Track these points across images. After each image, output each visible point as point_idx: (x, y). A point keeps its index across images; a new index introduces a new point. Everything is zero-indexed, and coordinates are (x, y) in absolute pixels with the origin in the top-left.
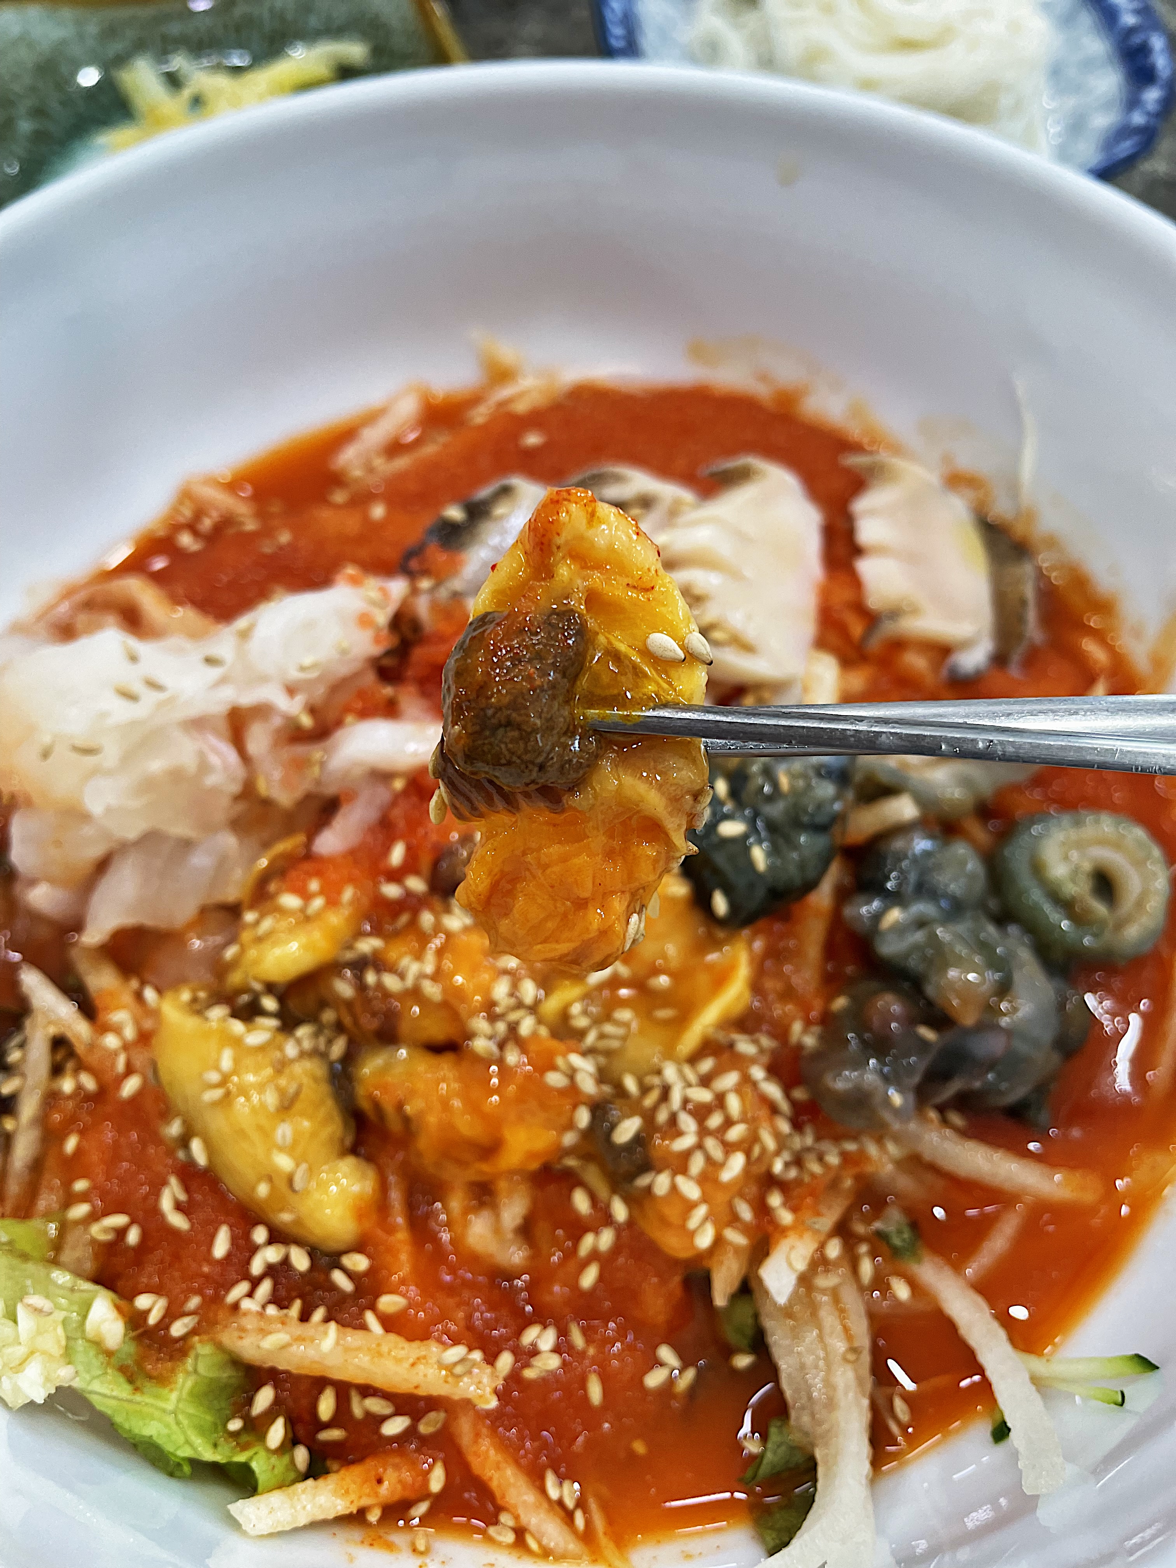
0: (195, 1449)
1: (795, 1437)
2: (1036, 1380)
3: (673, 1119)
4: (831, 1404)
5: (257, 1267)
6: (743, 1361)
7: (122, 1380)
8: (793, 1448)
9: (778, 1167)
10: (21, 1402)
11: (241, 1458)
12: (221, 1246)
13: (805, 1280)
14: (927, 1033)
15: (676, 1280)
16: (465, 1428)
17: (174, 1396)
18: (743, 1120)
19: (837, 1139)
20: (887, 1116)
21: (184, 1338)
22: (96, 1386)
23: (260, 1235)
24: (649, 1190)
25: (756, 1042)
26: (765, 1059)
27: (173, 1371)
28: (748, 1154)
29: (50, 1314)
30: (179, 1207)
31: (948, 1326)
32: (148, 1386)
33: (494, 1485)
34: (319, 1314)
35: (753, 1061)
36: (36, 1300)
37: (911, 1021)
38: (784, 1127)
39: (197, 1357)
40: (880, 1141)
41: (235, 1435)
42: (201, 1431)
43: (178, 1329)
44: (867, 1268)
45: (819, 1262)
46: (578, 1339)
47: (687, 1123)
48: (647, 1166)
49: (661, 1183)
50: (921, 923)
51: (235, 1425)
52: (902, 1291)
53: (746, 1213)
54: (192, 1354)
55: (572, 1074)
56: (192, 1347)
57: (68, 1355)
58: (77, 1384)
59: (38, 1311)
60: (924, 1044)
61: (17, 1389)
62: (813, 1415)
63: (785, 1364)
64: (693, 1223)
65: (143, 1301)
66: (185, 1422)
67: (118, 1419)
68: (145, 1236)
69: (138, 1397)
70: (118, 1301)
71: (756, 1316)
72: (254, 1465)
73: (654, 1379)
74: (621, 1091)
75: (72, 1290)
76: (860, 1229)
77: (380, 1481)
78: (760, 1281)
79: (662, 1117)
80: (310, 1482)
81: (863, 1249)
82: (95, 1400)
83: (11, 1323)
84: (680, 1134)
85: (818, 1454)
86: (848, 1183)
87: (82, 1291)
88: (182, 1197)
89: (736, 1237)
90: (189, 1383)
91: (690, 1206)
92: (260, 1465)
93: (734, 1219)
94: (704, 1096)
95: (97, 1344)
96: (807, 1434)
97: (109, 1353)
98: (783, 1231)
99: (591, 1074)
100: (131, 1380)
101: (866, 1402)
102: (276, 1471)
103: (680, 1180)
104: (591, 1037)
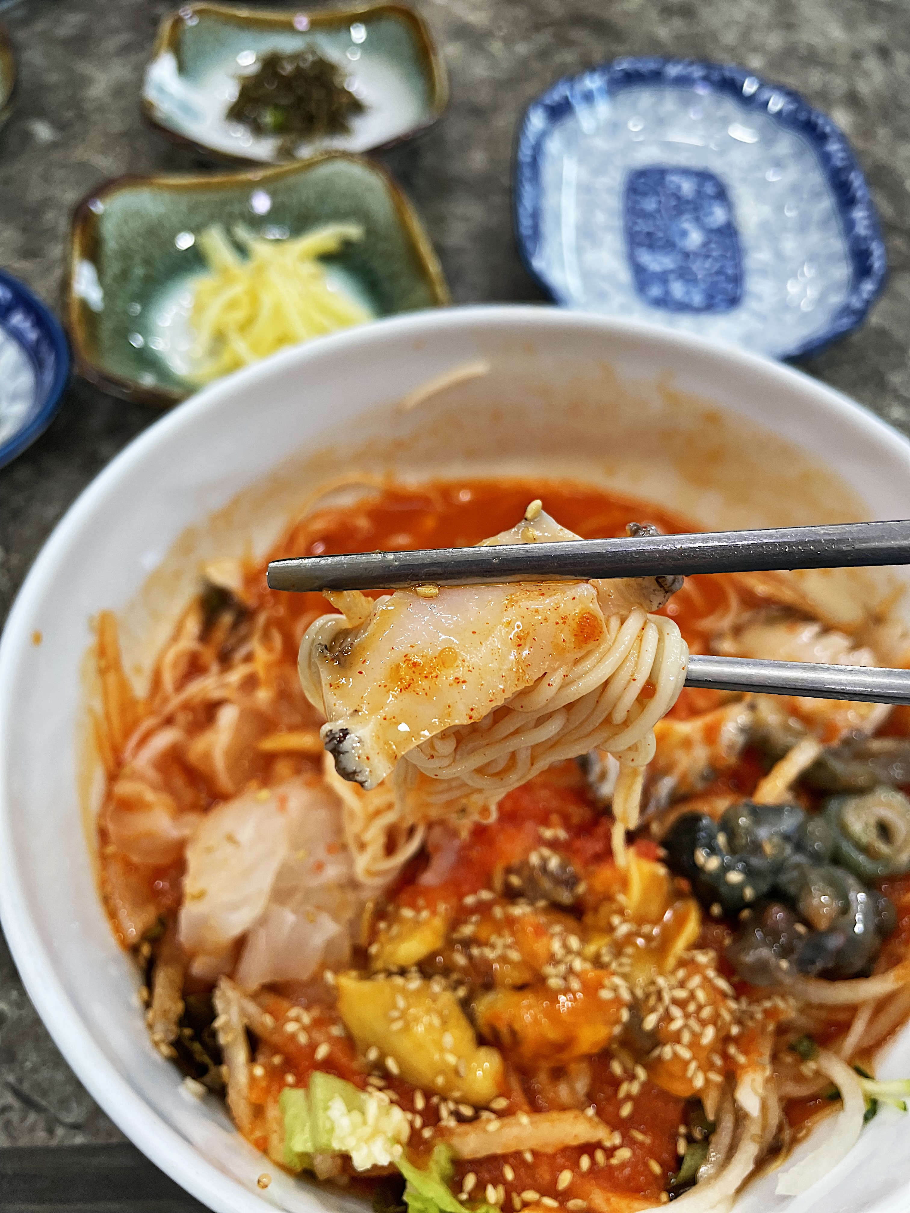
3: (667, 1011)
14: (800, 929)
15: (680, 1106)
18: (709, 1005)
19: (759, 1001)
20: (780, 976)
24: (659, 1057)
25: (706, 954)
26: (713, 964)
28: (715, 1025)
35: (706, 966)
37: (791, 921)
40: (784, 997)
47: (676, 1012)
48: (657, 1044)
53: (718, 1061)
55: (615, 990)
60: (800, 934)
64: (690, 1073)
84: (673, 1019)
86: (771, 1027)
89: (715, 1077)
91: (686, 1063)
93: (712, 1065)
94: (682, 994)
98: (742, 1069)
99: (625, 988)
103: (678, 1048)
104: (614, 966)
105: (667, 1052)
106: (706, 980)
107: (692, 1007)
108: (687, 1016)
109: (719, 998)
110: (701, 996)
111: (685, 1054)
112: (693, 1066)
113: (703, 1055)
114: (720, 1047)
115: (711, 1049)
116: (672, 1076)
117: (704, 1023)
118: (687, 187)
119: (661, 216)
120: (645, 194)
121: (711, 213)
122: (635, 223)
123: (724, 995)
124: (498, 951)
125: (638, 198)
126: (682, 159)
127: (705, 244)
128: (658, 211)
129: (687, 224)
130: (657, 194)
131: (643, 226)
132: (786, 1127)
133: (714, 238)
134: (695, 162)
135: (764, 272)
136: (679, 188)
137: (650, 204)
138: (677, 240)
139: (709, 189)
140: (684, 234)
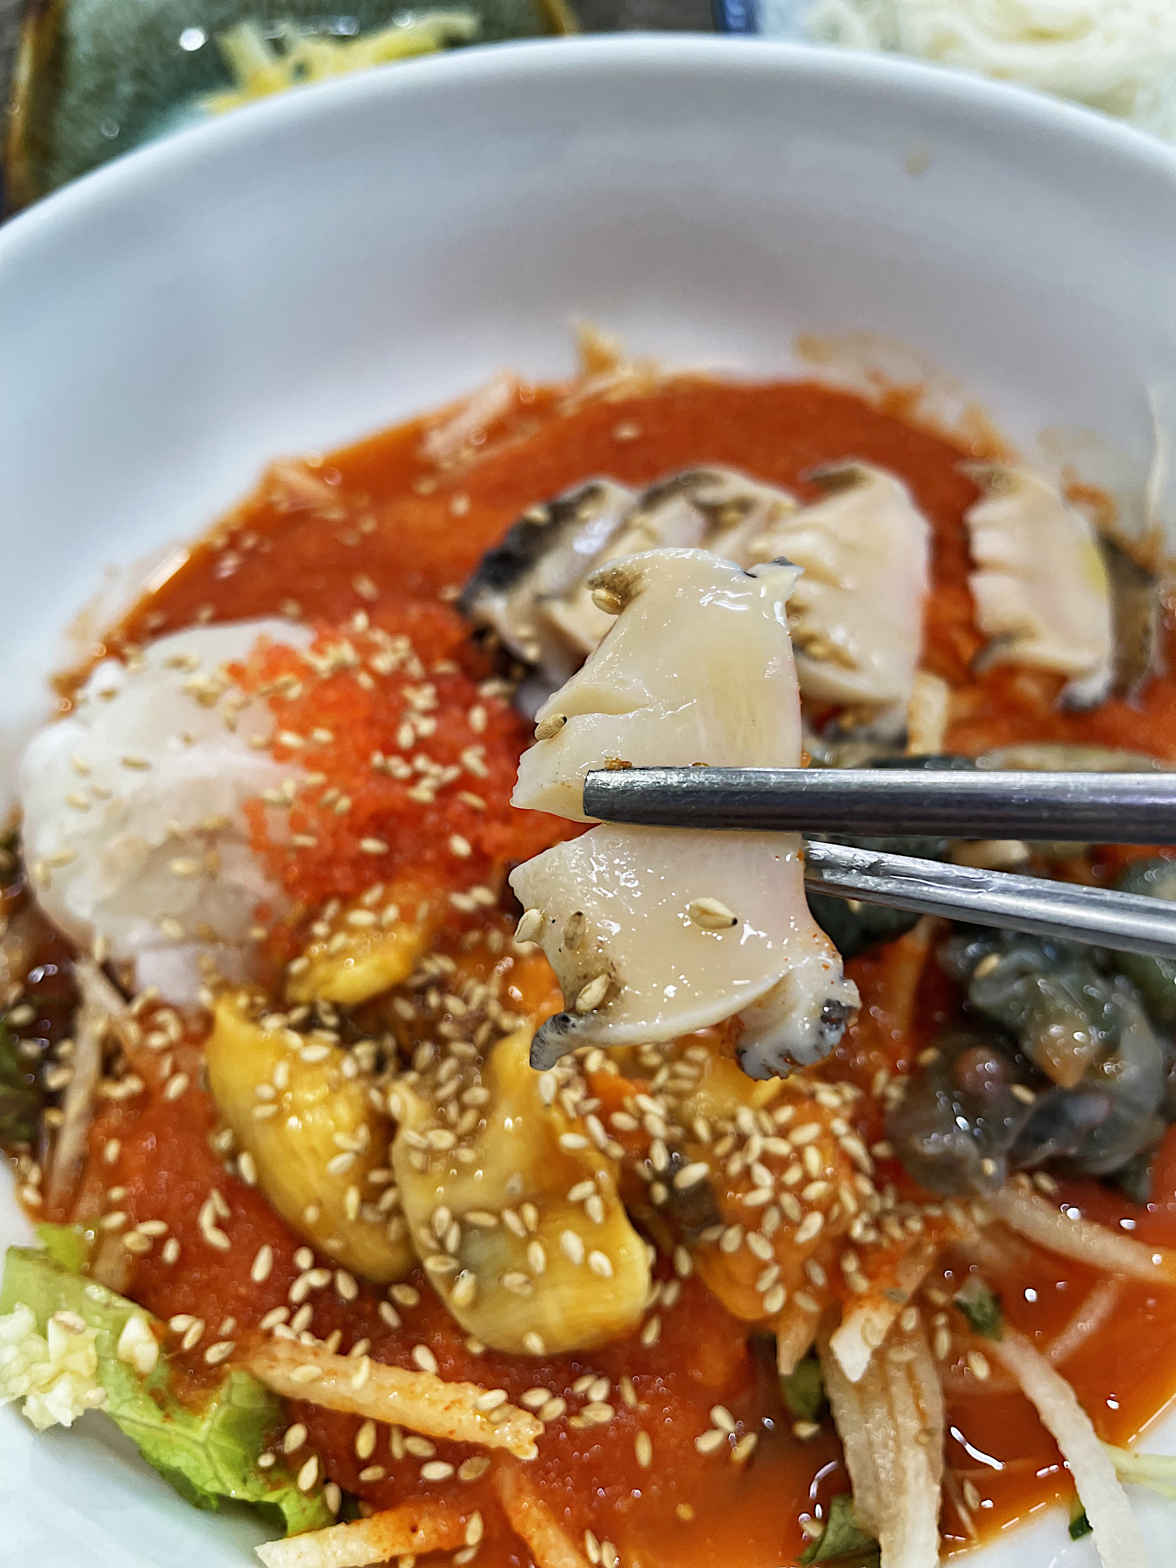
0: (223, 1484)
1: (858, 1518)
2: (1122, 1476)
3: (747, 1171)
4: (899, 1488)
5: (298, 1292)
6: (806, 1430)
7: (152, 1405)
8: (856, 1530)
9: (857, 1231)
10: (47, 1423)
11: (270, 1498)
12: (261, 1269)
13: (879, 1355)
14: (1023, 1094)
15: (740, 1342)
16: (507, 1480)
17: (206, 1425)
18: (824, 1178)
19: (920, 1202)
20: (978, 1184)
21: (220, 1364)
22: (125, 1411)
23: (304, 1259)
24: (717, 1244)
25: (838, 1092)
26: (847, 1113)
27: (206, 1400)
28: (826, 1213)
29: (81, 1332)
30: (220, 1224)
31: (1031, 1411)
32: (179, 1414)
33: (534, 1544)
34: (361, 1347)
35: (835, 1113)
36: (68, 1317)
37: (1008, 1080)
38: (865, 1186)
39: (232, 1386)
40: (966, 1207)
41: (266, 1471)
42: (231, 1465)
43: (213, 1355)
44: (944, 1341)
45: (895, 1334)
46: (629, 1396)
47: (763, 1176)
48: (716, 1219)
49: (731, 1239)
50: (1022, 973)
51: (266, 1461)
52: (980, 1369)
53: (819, 1277)
54: (226, 1382)
55: (640, 1115)
56: (227, 1374)
57: (98, 1375)
58: (106, 1407)
59: (69, 1328)
60: (1020, 1105)
61: (43, 1410)
62: (879, 1497)
63: (852, 1440)
64: (763, 1285)
65: (179, 1323)
66: (215, 1455)
67: (147, 1447)
68: (183, 1252)
69: (168, 1426)
70: (154, 1322)
71: (822, 1385)
72: (284, 1507)
73: (708, 1443)
74: (691, 1135)
75: (107, 1306)
76: (939, 1297)
77: (414, 1530)
78: (830, 1352)
79: (735, 1167)
80: (341, 1527)
81: (941, 1320)
82: (124, 1424)
83: (42, 1339)
84: (754, 1187)
85: (882, 1541)
86: (930, 1250)
87: (117, 1308)
88: (224, 1212)
89: (807, 1304)
90: (222, 1413)
91: (762, 1267)
92: (290, 1507)
93: (806, 1281)
94: (781, 1148)
95: (128, 1365)
96: (871, 1517)
97: (141, 1377)
98: (859, 1299)
99: (660, 1117)
100: (161, 1405)
101: (937, 1488)
102: (307, 1513)
103: (752, 1238)
104: (662, 1077)
106: (828, 1134)
107: (793, 1176)
108: (780, 1187)
109: (845, 1170)
110: (813, 1158)
111: (763, 1250)
112: (772, 1273)
113: (795, 1258)
114: (827, 1253)
115: (813, 1252)
117: (807, 1207)
123: (855, 1167)
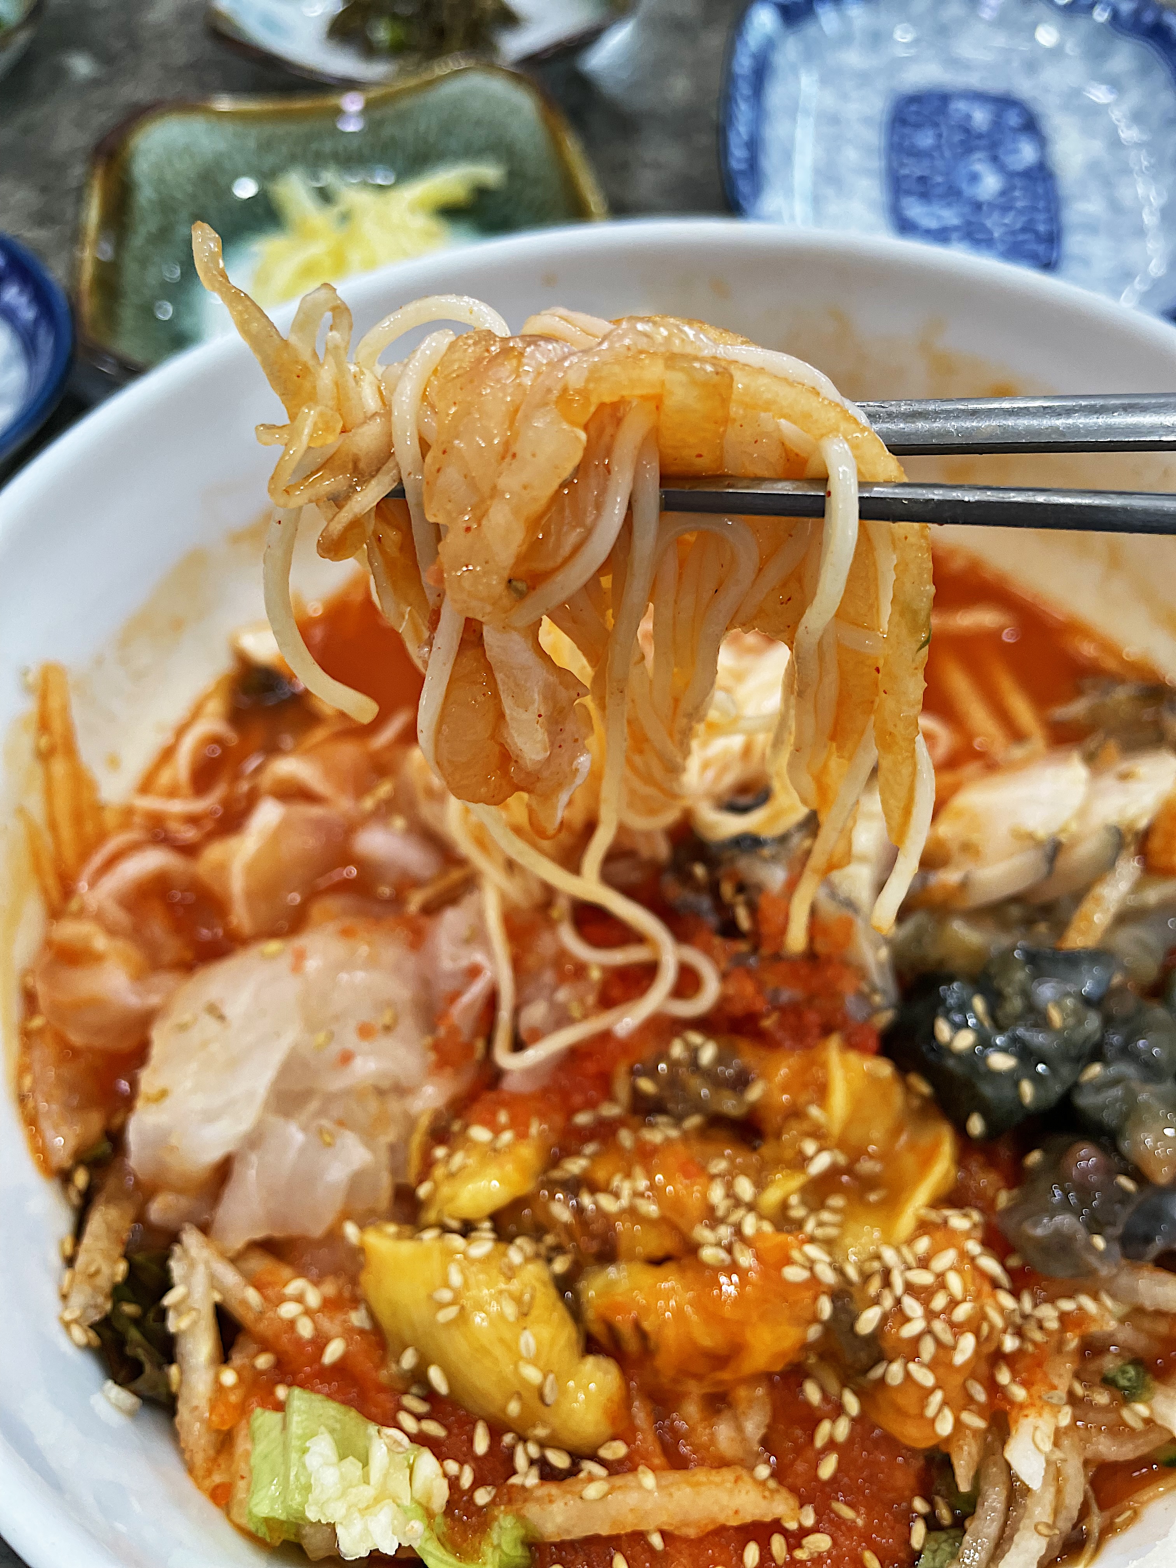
3: (899, 1305)
13: (1051, 1459)
14: (1126, 1183)
18: (967, 1299)
19: (1053, 1300)
24: (882, 1380)
25: (966, 1216)
26: (978, 1234)
28: (977, 1334)
35: (967, 1236)
37: (1109, 1171)
38: (1007, 1301)
40: (1096, 1297)
47: (912, 1307)
48: (881, 1357)
53: (980, 1395)
55: (810, 1264)
60: (1126, 1194)
64: (930, 1411)
74: (848, 1281)
79: (887, 1303)
84: (907, 1320)
89: (974, 1421)
91: (926, 1393)
93: (970, 1399)
94: (925, 1278)
98: (1022, 1408)
99: (826, 1264)
103: (912, 1367)
104: (810, 1226)
105: (895, 1372)
106: (965, 1256)
107: (939, 1302)
108: (930, 1315)
109: (987, 1288)
110: (955, 1282)
111: (926, 1378)
112: (937, 1397)
113: (956, 1380)
114: (983, 1369)
115: (971, 1371)
116: (901, 1412)
117: (957, 1328)
118: (980, 117)
119: (942, 156)
120: (918, 126)
121: (1016, 151)
122: (902, 165)
123: (996, 1285)
124: (624, 1202)
125: (907, 130)
126: (974, 80)
127: (1003, 193)
128: (938, 147)
129: (980, 165)
130: (936, 125)
131: (913, 169)
132: (1095, 1508)
133: (1018, 182)
134: (995, 85)
135: (1091, 228)
136: (968, 117)
137: (925, 139)
138: (964, 185)
139: (1013, 119)
140: (974, 178)
